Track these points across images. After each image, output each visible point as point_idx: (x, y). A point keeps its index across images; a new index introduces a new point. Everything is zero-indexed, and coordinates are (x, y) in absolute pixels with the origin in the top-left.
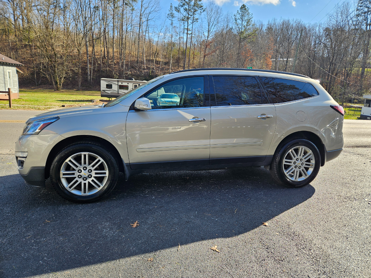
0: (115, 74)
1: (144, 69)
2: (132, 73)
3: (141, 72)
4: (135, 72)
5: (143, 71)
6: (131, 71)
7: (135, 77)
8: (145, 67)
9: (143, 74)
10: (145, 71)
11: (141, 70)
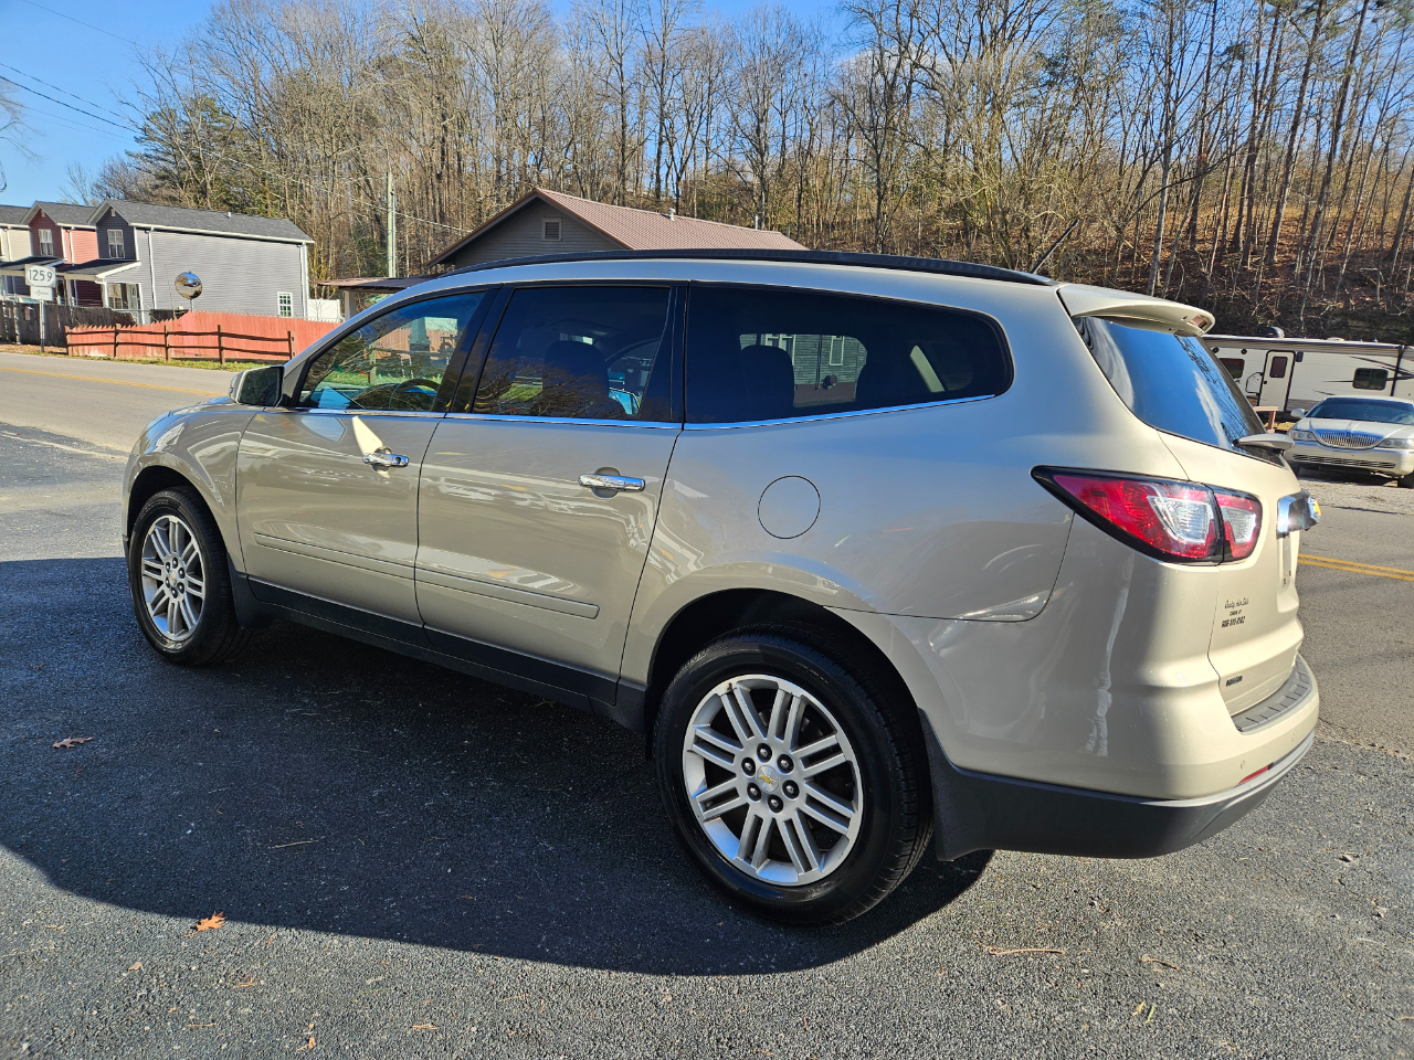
0: (1259, 312)
2: (1347, 305)
4: (1364, 301)
5: (1410, 298)
6: (1346, 298)
7: (1361, 325)
9: (1404, 307)
11: (1400, 289)
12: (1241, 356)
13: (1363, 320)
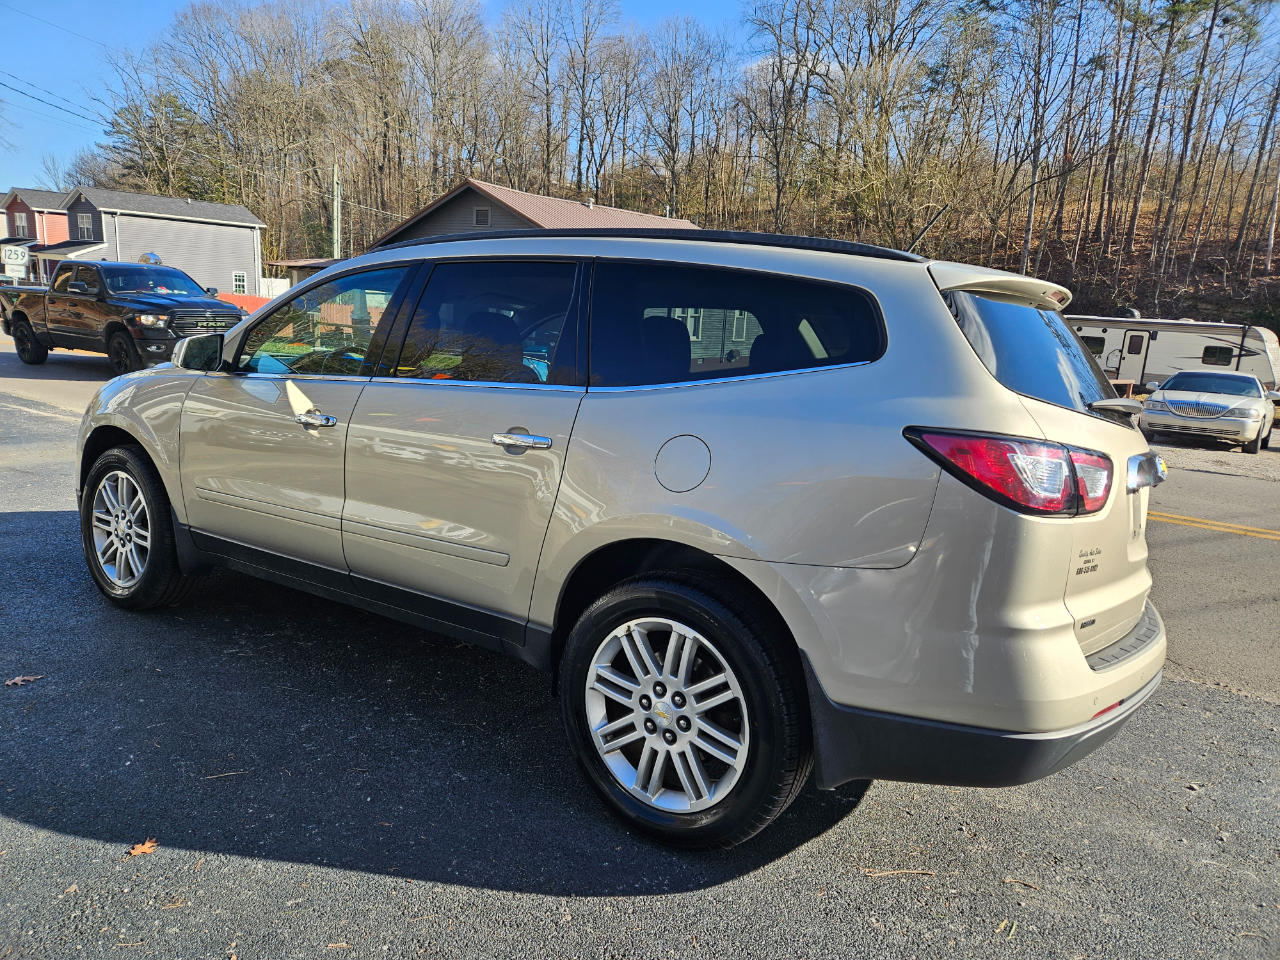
0: (1118, 296)
1: (1259, 273)
2: (1197, 289)
3: (1244, 284)
4: (1212, 287)
5: (1253, 284)
6: (1195, 283)
7: (1209, 307)
8: (1266, 266)
9: (1248, 292)
10: (1267, 279)
11: (1244, 276)
12: (1101, 335)
13: (1211, 303)
